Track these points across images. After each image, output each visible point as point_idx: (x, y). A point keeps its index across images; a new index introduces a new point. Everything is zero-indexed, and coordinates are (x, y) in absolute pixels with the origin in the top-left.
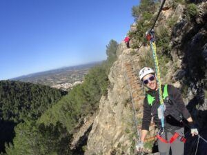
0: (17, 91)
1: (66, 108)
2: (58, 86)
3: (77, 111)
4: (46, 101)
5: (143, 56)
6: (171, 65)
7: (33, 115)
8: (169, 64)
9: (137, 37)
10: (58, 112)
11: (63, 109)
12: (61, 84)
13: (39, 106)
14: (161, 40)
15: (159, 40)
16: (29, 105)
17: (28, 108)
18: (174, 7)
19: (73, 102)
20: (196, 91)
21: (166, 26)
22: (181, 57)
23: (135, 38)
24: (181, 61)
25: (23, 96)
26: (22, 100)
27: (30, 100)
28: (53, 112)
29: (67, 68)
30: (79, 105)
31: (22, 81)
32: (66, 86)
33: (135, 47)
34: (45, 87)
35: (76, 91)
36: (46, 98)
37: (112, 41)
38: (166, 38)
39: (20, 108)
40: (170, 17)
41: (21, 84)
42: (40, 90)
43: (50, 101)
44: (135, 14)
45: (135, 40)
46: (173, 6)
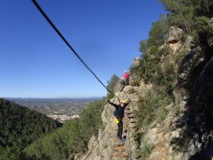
0: (10, 112)
1: (58, 142)
2: (55, 117)
3: (69, 146)
4: (40, 129)
5: (143, 95)
6: (173, 107)
7: (24, 141)
8: (170, 106)
9: (139, 73)
10: (49, 144)
11: (55, 141)
12: (58, 114)
13: (32, 133)
14: (165, 78)
15: (163, 77)
16: (21, 130)
17: (20, 133)
18: (183, 40)
19: (66, 137)
20: (199, 146)
21: (172, 62)
22: (185, 98)
23: (136, 74)
24: (184, 102)
25: (17, 119)
26: (14, 122)
27: (22, 125)
28: (44, 143)
29: (68, 100)
30: (71, 141)
31: (17, 103)
32: (63, 118)
33: (135, 85)
34: (40, 115)
35: (69, 125)
36: (40, 127)
37: (115, 76)
38: (172, 76)
39: (11, 131)
40: (178, 51)
41: (16, 106)
42: (35, 117)
43: (44, 130)
44: (142, 48)
45: (136, 77)
46: (182, 38)
